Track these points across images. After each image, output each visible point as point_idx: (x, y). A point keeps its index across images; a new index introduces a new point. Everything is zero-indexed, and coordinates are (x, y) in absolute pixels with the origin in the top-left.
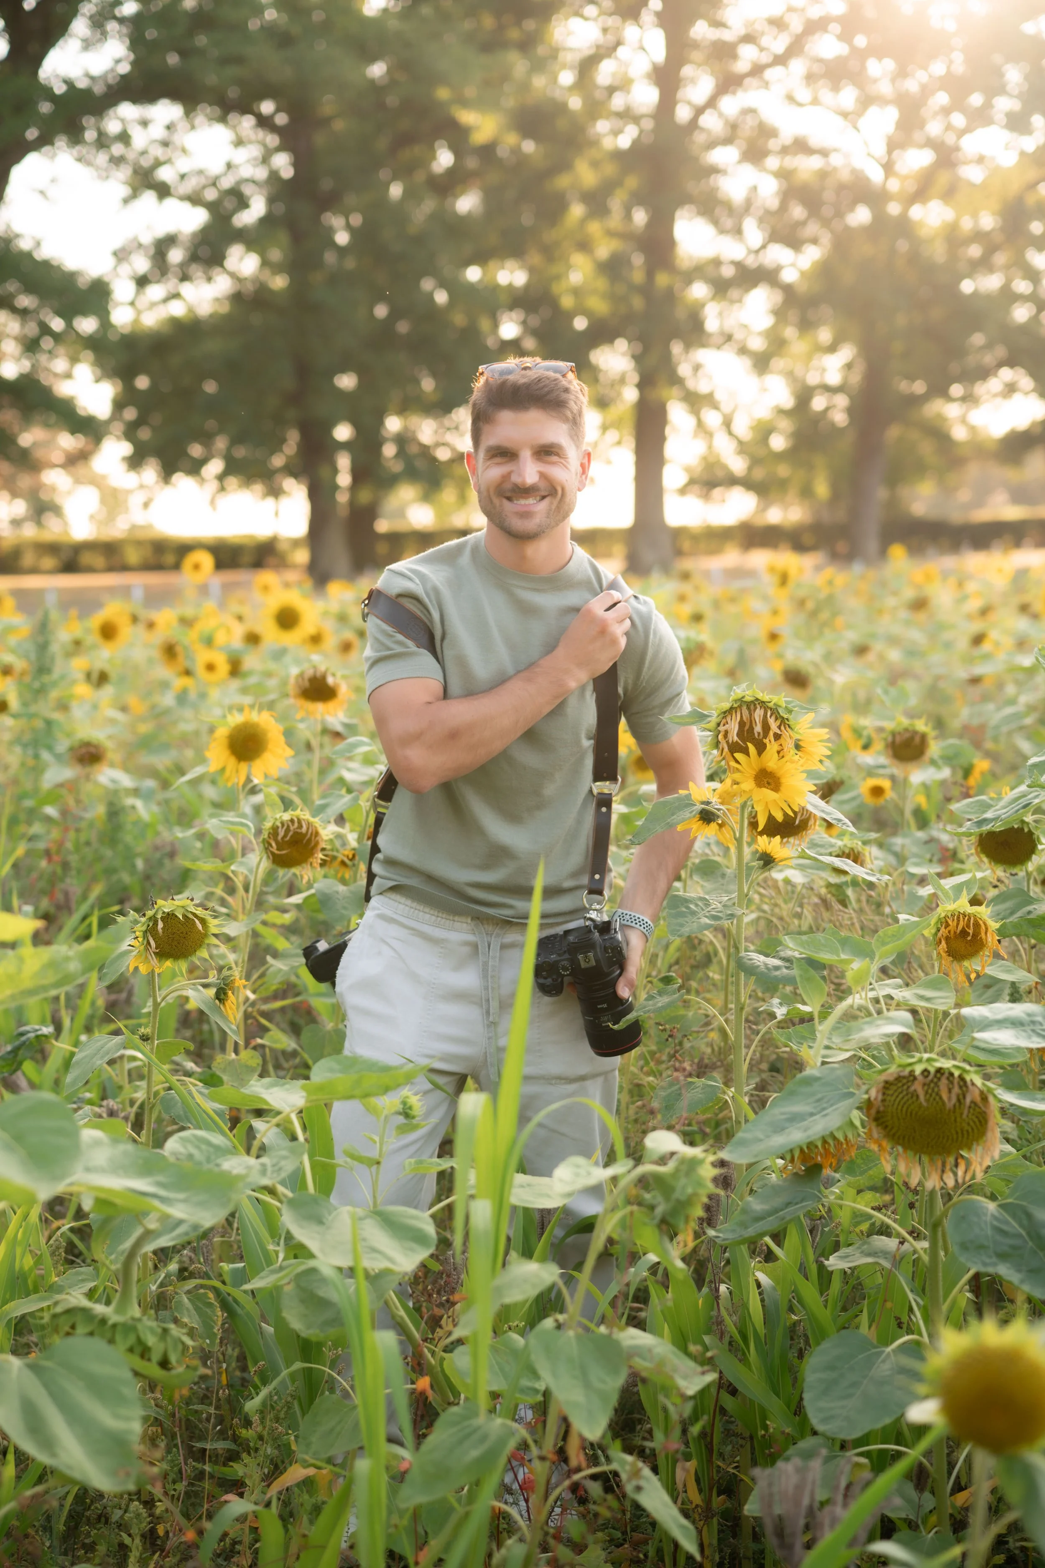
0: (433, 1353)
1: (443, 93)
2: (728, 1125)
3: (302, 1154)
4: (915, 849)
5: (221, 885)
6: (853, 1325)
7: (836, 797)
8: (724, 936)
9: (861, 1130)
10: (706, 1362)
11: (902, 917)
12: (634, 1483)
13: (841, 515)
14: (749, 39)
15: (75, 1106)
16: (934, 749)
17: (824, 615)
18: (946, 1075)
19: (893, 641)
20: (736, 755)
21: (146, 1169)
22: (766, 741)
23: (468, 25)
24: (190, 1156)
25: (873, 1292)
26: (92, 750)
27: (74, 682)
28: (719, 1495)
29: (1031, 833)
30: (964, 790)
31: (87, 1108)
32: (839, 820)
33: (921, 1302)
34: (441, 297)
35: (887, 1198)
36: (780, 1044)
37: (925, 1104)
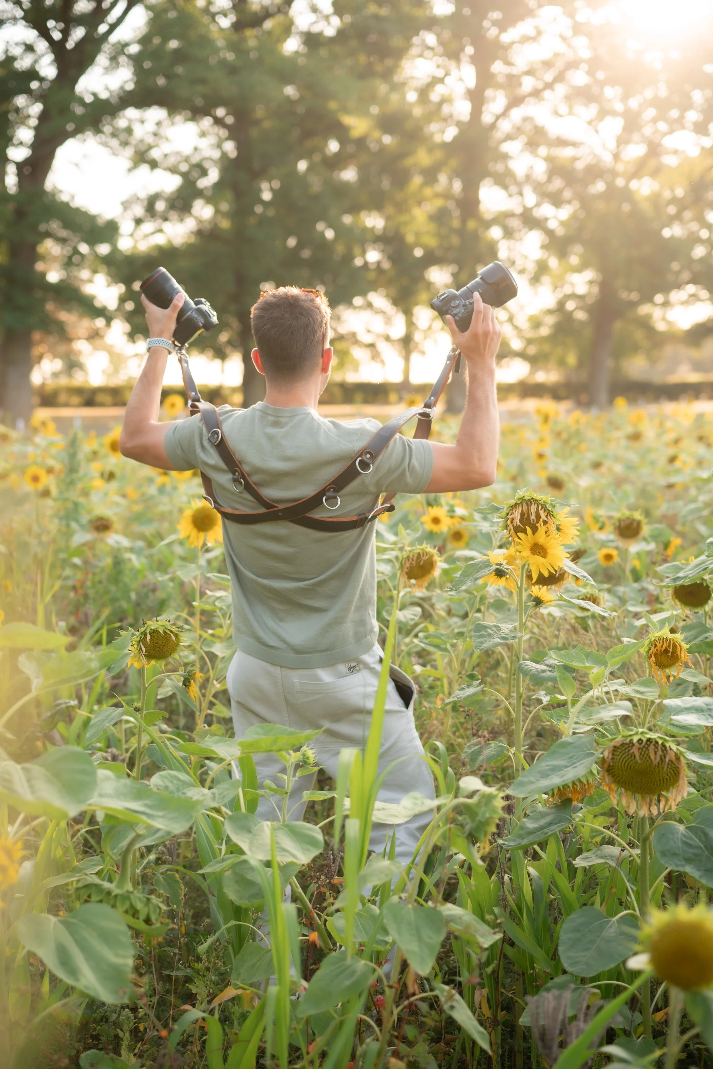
0: (320, 916)
1: (333, 105)
2: (510, 771)
3: (238, 787)
4: (632, 595)
5: (186, 611)
6: (590, 902)
7: (582, 560)
8: (509, 649)
9: (597, 777)
10: (495, 926)
11: (625, 640)
12: (449, 1004)
13: (583, 376)
14: (530, 72)
15: (90, 752)
16: (646, 530)
17: (573, 442)
18: (654, 743)
19: (617, 459)
20: (519, 534)
21: (139, 795)
22: (538, 525)
23: (349, 62)
24: (167, 787)
25: (603, 881)
26: (105, 523)
27: (92, 478)
28: (502, 1010)
29: (707, 587)
30: (664, 557)
31: (99, 754)
32: (585, 577)
33: (635, 888)
34: (330, 234)
35: (612, 819)
36: (544, 720)
37: (639, 761)
